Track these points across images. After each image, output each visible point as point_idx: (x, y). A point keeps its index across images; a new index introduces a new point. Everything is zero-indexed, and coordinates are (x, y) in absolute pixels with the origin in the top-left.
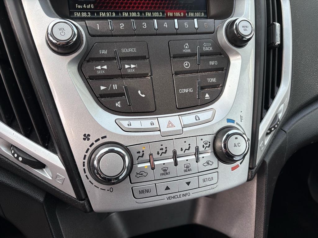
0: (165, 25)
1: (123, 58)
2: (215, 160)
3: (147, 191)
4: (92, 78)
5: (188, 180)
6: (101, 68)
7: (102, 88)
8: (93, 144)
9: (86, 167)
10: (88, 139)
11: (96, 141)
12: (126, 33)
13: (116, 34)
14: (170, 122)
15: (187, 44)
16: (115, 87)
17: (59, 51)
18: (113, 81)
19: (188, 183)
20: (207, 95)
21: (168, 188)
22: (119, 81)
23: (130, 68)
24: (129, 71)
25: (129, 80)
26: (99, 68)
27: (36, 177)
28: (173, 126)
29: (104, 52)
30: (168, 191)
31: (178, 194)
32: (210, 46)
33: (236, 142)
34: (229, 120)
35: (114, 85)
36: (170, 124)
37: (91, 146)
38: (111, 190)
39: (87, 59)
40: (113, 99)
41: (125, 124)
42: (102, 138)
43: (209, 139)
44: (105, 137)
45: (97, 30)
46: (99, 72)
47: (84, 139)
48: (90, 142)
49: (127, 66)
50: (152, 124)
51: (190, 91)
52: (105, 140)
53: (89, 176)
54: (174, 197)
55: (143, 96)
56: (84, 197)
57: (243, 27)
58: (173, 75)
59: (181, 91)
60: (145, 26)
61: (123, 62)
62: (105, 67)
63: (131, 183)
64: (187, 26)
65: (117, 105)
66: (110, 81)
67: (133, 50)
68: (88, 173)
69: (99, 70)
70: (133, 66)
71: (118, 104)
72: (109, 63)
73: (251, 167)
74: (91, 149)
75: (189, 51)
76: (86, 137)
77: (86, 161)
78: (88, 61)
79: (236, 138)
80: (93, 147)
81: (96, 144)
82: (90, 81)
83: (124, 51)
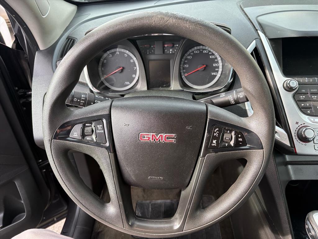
1: (311, 93)
4: (298, 101)
6: (302, 97)
7: (302, 105)
9: (296, 135)
10: (298, 124)
12: (313, 83)
13: (308, 83)
16: (308, 105)
22: (309, 102)
23: (314, 97)
24: (314, 99)
25: (314, 102)
26: (301, 97)
29: (304, 91)
37: (298, 127)
38: (305, 145)
40: (306, 109)
41: (312, 119)
42: (303, 124)
44: (305, 124)
45: (301, 82)
46: (301, 99)
47: (296, 124)
53: (297, 138)
56: (293, 146)
61: (312, 95)
62: (304, 97)
63: (314, 143)
66: (305, 102)
67: (316, 90)
68: (296, 137)
71: (309, 112)
72: (305, 95)
77: (296, 132)
78: (297, 94)
80: (300, 127)
81: (301, 126)
83: (312, 90)
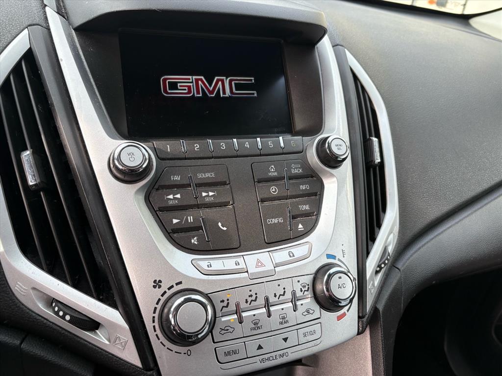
0: (247, 145)
1: (199, 184)
2: (317, 308)
3: (235, 352)
4: (162, 209)
5: (284, 336)
6: (174, 198)
7: (175, 221)
8: (165, 292)
9: (156, 324)
10: (160, 287)
11: (169, 289)
12: (201, 155)
13: (190, 156)
14: (258, 261)
15: (273, 166)
16: (190, 219)
17: (126, 178)
18: (187, 212)
19: (285, 340)
20: (300, 226)
21: (260, 347)
22: (195, 211)
23: (208, 196)
24: (207, 199)
25: (207, 210)
26: (171, 197)
27: (86, 343)
28: (263, 265)
29: (177, 178)
30: (261, 352)
31: (273, 354)
32: (299, 168)
33: (341, 282)
34: (329, 256)
35: (189, 217)
36: (259, 263)
37: (162, 295)
38: (188, 354)
39: (156, 187)
40: (188, 234)
41: (204, 265)
42: (177, 284)
43: (308, 280)
44: (180, 283)
45: (167, 152)
46: (171, 203)
47: (154, 287)
48: (161, 291)
49: (204, 194)
50: (237, 264)
51: (280, 221)
52: (180, 287)
53: (160, 335)
54: (268, 359)
55: (225, 229)
56: (152, 365)
57: (337, 145)
58: (258, 202)
59: (269, 221)
60: (223, 147)
61: (199, 189)
62: (178, 196)
63: (214, 342)
64: (271, 146)
65: (193, 241)
66: (183, 212)
67: (211, 175)
68: (158, 332)
69: (171, 199)
70: (211, 194)
72: (182, 190)
73: (361, 315)
74: (163, 299)
75: (276, 174)
76: (157, 284)
77: (156, 315)
78: (157, 189)
79: (340, 278)
80: (166, 296)
81: (169, 293)
82: (159, 213)
83: (200, 176)
